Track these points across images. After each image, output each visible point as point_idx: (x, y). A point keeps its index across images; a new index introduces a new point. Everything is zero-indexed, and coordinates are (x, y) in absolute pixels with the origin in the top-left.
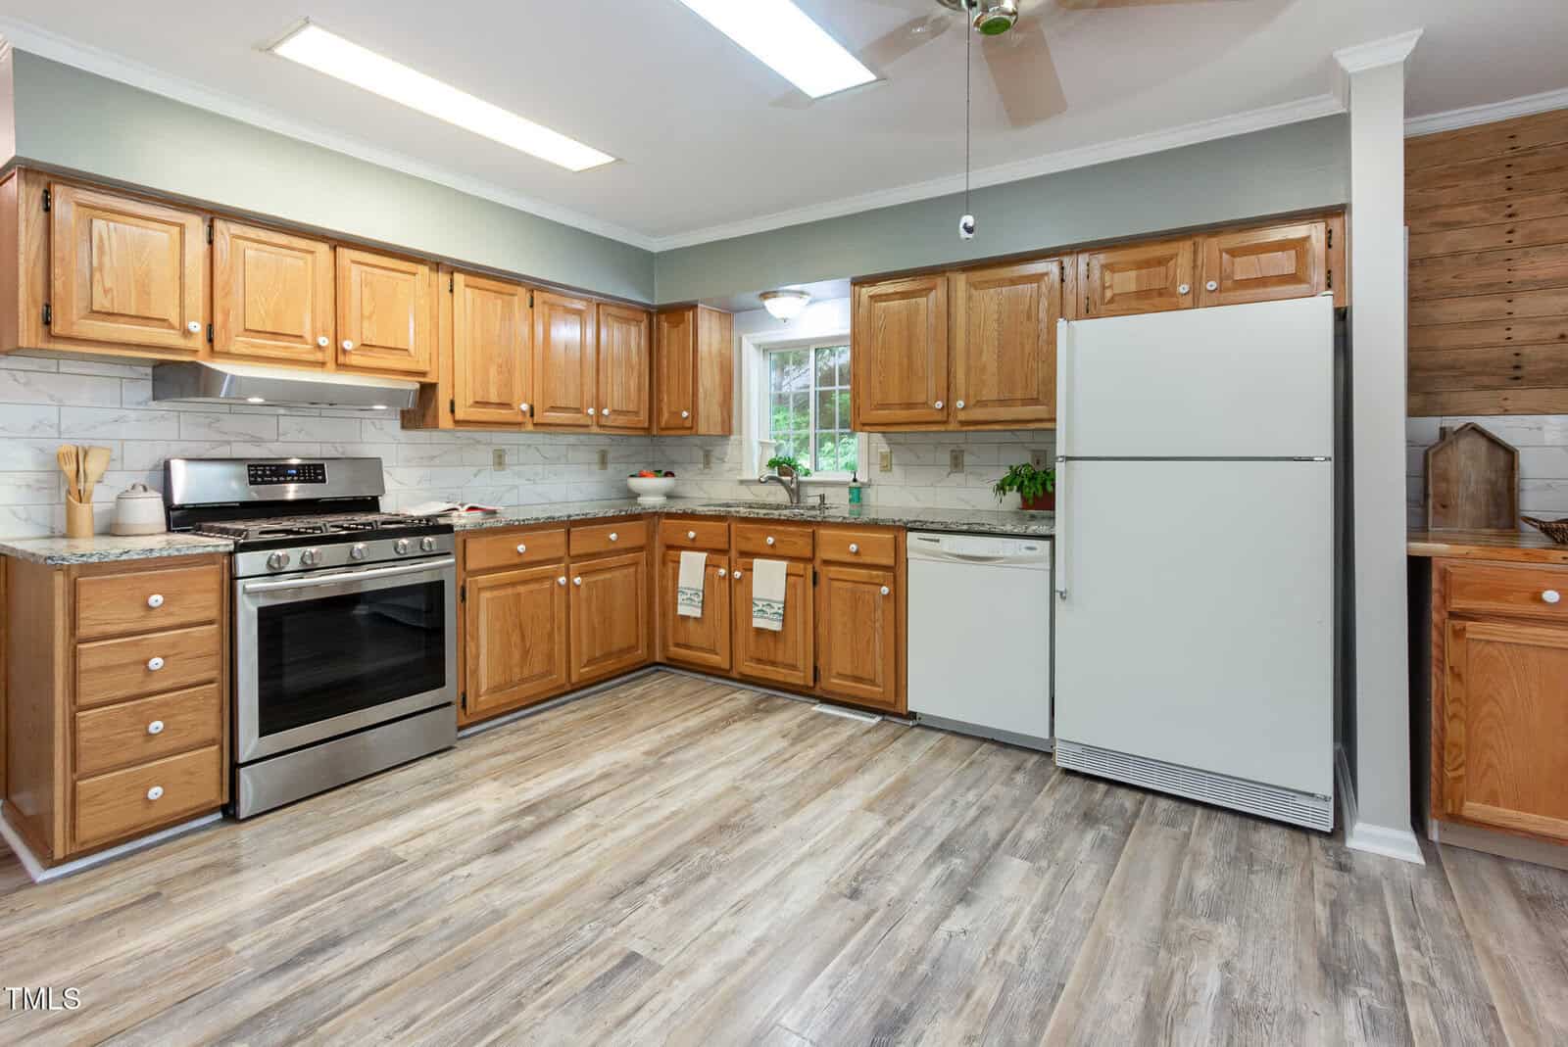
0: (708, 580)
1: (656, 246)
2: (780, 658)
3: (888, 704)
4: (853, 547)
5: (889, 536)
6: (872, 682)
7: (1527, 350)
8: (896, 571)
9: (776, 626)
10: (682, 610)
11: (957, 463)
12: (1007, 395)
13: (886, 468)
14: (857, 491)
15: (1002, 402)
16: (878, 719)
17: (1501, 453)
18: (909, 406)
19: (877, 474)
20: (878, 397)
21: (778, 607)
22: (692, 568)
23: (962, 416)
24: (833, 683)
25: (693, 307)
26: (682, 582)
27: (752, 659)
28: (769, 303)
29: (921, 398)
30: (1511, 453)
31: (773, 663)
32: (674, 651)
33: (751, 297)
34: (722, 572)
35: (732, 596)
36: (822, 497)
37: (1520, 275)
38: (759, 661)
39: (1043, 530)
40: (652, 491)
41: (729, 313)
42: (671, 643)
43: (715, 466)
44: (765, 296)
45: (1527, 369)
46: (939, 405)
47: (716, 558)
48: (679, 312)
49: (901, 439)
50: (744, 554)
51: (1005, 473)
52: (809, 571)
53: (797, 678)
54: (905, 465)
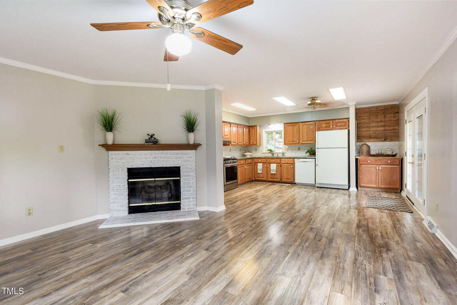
0: (263, 167)
1: (250, 116)
2: (275, 178)
3: (293, 182)
4: (287, 161)
5: (292, 159)
6: (290, 179)
7: (372, 134)
8: (293, 164)
9: (275, 173)
10: (258, 172)
11: (299, 149)
12: (307, 140)
13: (288, 150)
14: (283, 154)
15: (307, 141)
16: (290, 184)
17: (368, 147)
18: (293, 141)
19: (286, 152)
20: (288, 140)
21: (275, 170)
22: (260, 166)
23: (301, 143)
24: (284, 180)
25: (256, 126)
26: (258, 168)
27: (271, 178)
28: (269, 126)
29: (295, 140)
30: (369, 147)
31: (274, 178)
32: (257, 178)
33: (267, 125)
34: (265, 166)
35: (267, 169)
36: (278, 155)
37: (370, 126)
38: (272, 178)
39: (314, 157)
40: (248, 155)
41: (260, 126)
42: (256, 177)
43: (257, 151)
44: (269, 125)
45: (372, 136)
46: (298, 141)
47: (264, 164)
48: (254, 127)
49: (290, 146)
50: (268, 163)
51: (307, 151)
52: (280, 165)
53: (278, 180)
54: (291, 150)
